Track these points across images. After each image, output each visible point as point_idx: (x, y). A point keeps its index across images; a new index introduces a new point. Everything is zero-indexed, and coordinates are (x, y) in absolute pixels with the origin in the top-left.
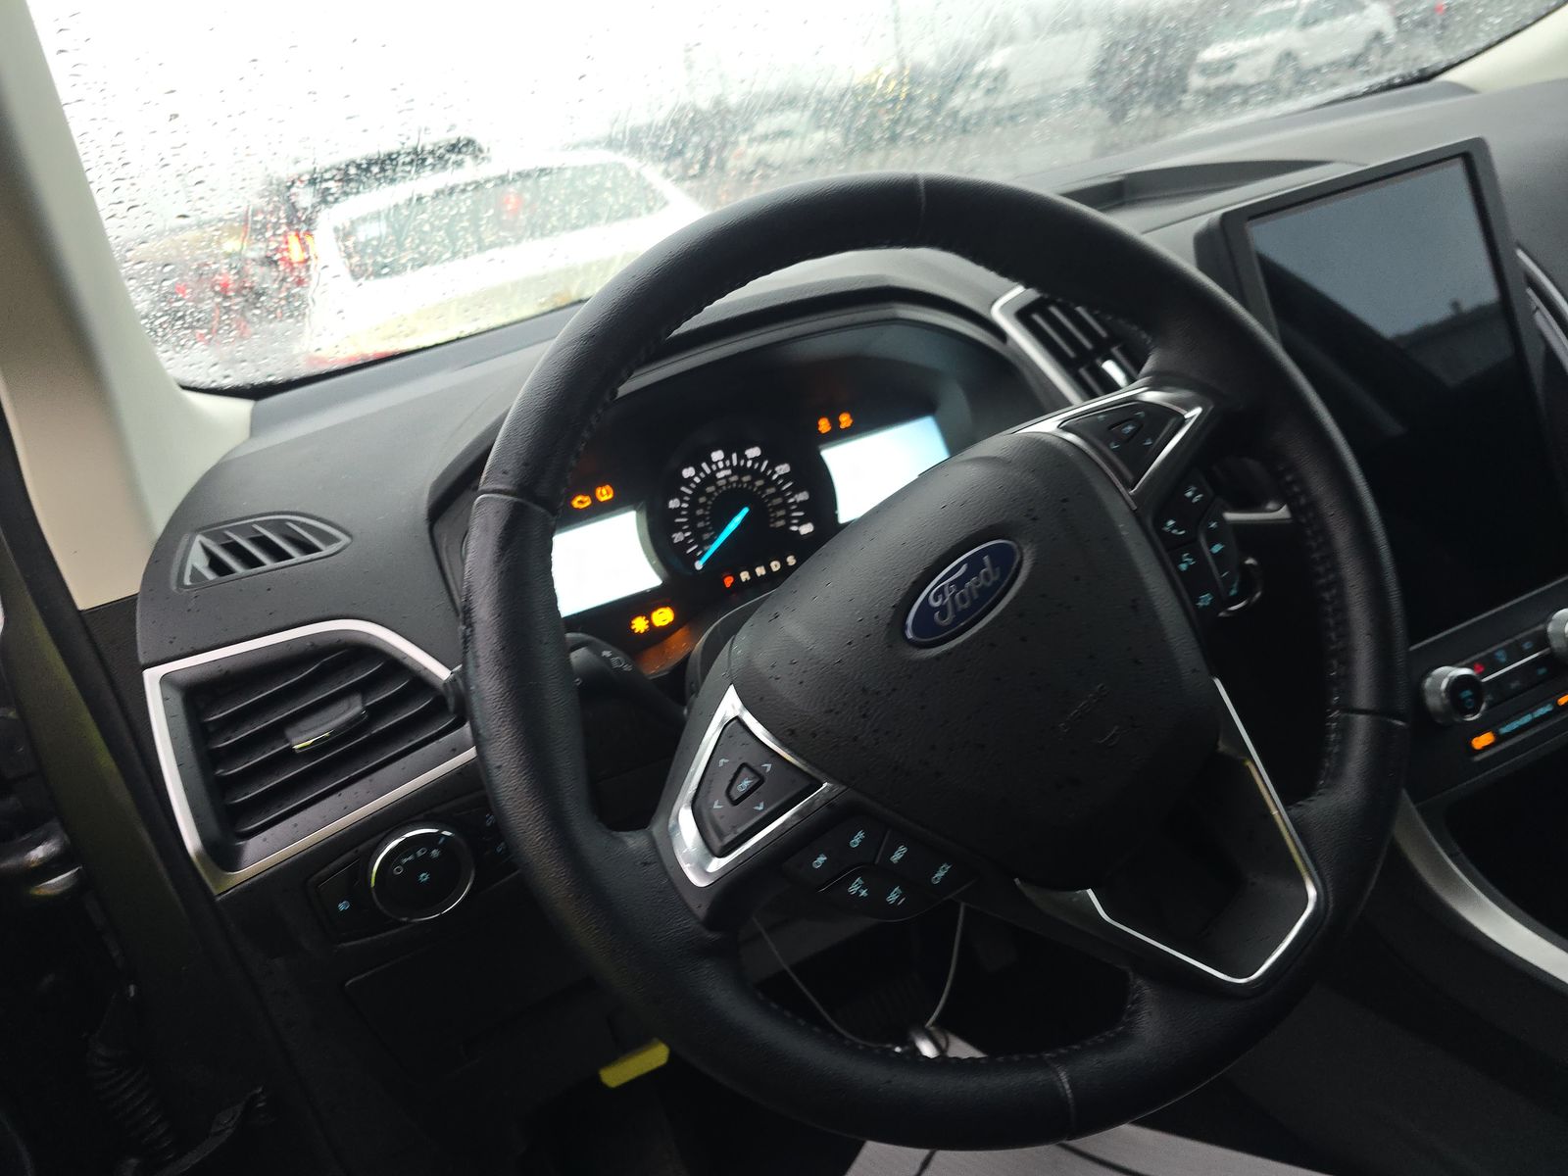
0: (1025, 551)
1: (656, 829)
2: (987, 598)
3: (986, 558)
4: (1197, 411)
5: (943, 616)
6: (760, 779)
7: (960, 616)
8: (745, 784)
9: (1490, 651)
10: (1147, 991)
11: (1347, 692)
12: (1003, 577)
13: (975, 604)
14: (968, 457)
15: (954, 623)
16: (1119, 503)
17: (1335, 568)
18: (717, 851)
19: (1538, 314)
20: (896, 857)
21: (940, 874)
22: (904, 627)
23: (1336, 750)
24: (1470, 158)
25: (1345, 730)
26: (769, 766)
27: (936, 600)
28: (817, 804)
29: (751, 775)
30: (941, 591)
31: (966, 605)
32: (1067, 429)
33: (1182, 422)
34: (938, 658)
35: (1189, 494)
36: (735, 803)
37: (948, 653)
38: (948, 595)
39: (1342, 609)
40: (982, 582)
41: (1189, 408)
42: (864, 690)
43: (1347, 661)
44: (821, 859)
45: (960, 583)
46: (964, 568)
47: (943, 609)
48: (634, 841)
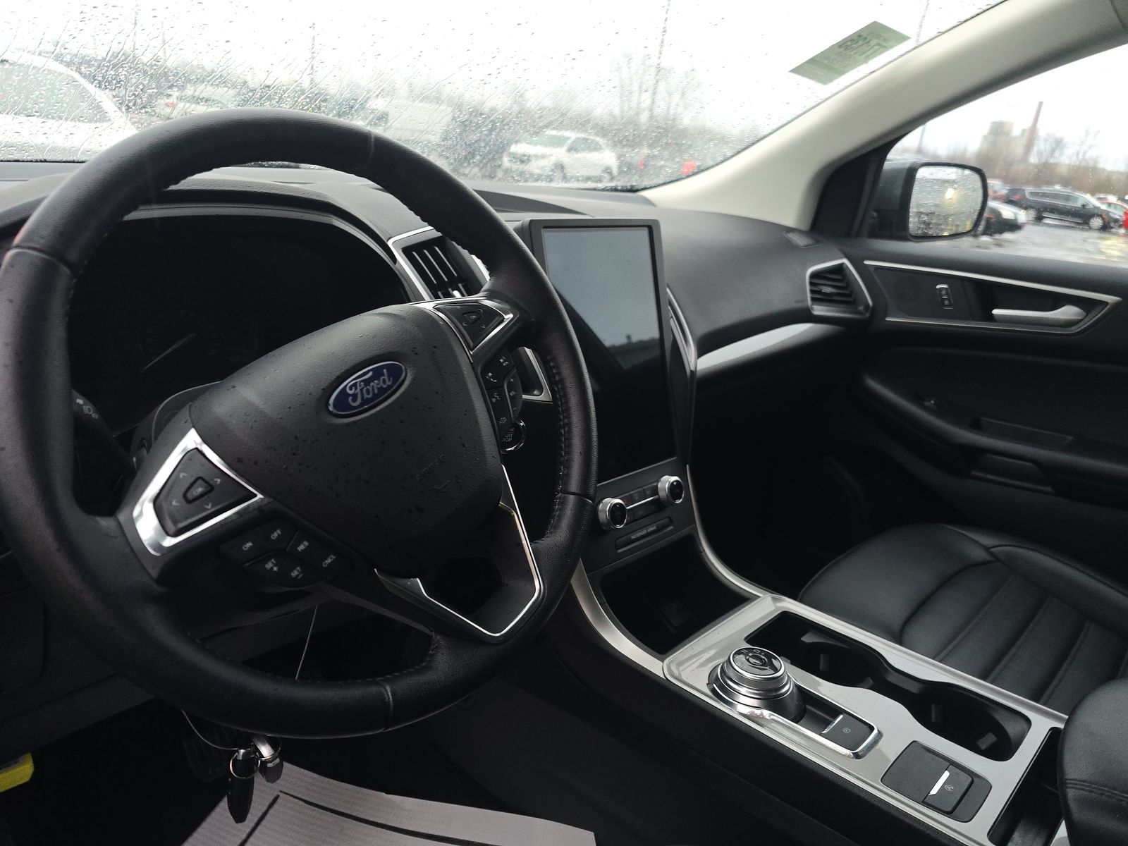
0: (408, 371)
1: (122, 517)
2: (383, 393)
3: (385, 370)
4: (511, 316)
5: (354, 400)
6: (210, 488)
7: (364, 402)
8: (199, 490)
9: (631, 493)
10: (443, 643)
11: (566, 483)
12: (394, 382)
13: (375, 397)
14: (377, 312)
15: (362, 405)
16: (464, 358)
17: (569, 417)
18: (171, 532)
19: (672, 320)
20: (301, 548)
21: (329, 561)
22: (327, 404)
23: (558, 513)
24: (651, 228)
25: (563, 503)
26: (219, 480)
27: (351, 389)
28: (252, 507)
29: (205, 484)
30: (355, 385)
31: (370, 396)
32: (438, 309)
33: (502, 321)
34: (348, 424)
35: (502, 361)
36: (189, 502)
37: (354, 422)
38: (359, 388)
39: (569, 439)
40: (381, 383)
41: (507, 313)
42: (296, 438)
43: (568, 467)
44: (249, 545)
45: (367, 382)
46: (371, 374)
47: (355, 397)
48: (105, 522)
